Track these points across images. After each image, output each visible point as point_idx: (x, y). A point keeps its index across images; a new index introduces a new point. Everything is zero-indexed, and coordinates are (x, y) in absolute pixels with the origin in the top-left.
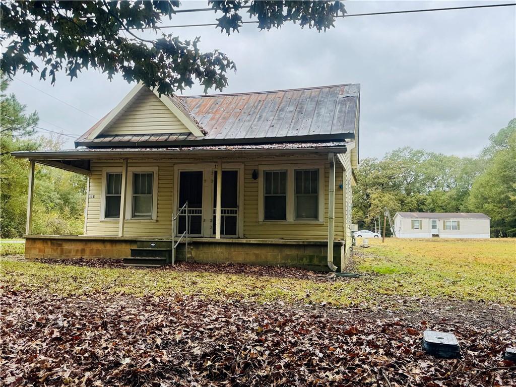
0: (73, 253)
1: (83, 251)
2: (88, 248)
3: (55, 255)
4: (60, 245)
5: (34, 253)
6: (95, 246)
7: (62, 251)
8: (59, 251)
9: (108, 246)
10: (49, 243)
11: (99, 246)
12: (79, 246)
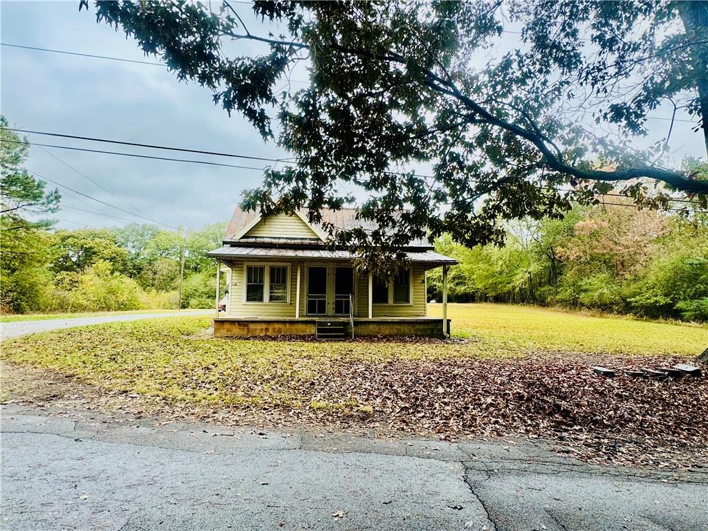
0: (258, 331)
1: (267, 329)
2: (271, 327)
3: (244, 332)
4: (247, 326)
5: (223, 332)
6: (277, 326)
7: (248, 330)
8: (245, 330)
9: (288, 326)
10: (237, 324)
11: (281, 326)
12: (264, 326)
